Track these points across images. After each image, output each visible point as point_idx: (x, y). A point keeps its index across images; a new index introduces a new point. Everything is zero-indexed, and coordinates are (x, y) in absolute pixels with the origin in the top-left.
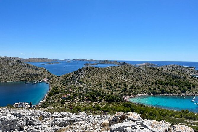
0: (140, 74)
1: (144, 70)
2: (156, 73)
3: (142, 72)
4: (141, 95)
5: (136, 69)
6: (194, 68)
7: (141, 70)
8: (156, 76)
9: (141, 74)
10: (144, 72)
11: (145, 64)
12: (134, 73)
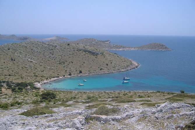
0: (51, 51)
1: (57, 46)
2: (71, 49)
3: (54, 49)
4: (55, 78)
5: (46, 45)
6: (109, 42)
7: (53, 46)
8: (71, 53)
9: (53, 52)
10: (57, 49)
11: (54, 38)
12: (44, 52)
